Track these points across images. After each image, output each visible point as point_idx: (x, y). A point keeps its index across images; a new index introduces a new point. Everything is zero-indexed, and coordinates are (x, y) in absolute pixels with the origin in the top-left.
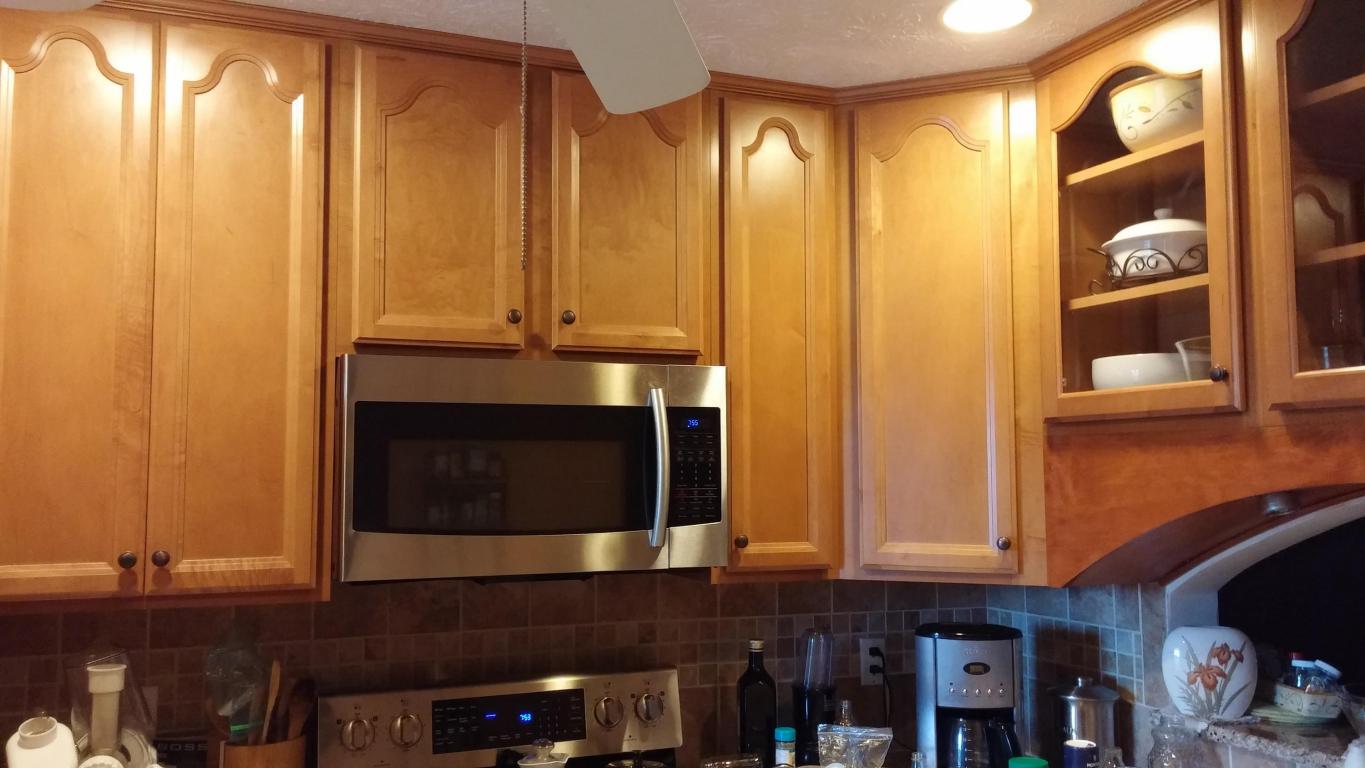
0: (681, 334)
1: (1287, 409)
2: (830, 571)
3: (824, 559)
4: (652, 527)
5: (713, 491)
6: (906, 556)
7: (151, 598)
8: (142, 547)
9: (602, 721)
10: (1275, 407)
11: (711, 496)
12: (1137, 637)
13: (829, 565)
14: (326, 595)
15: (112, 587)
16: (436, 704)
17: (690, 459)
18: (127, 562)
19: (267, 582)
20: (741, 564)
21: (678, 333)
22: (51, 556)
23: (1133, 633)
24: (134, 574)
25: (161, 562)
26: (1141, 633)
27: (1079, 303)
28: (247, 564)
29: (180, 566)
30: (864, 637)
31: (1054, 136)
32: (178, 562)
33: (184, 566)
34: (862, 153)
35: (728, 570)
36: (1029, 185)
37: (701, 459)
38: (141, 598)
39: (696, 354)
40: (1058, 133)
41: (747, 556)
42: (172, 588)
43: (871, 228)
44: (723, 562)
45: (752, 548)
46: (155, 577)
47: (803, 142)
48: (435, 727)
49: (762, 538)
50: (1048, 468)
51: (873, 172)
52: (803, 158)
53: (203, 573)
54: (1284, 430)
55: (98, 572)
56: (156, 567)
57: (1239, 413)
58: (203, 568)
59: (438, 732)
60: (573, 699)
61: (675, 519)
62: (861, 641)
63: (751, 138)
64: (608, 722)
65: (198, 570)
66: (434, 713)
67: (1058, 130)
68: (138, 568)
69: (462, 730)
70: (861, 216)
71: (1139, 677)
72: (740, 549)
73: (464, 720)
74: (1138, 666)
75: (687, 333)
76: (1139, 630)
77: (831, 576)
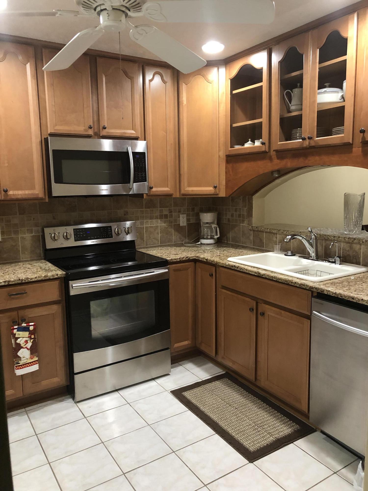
0: (134, 132)
1: (277, 151)
2: (173, 195)
3: (171, 192)
4: (129, 183)
5: (144, 174)
6: (192, 191)
7: (3, 200)
10: (274, 151)
14: (47, 200)
16: (74, 229)
17: (138, 166)
19: (32, 197)
20: (151, 193)
21: (133, 132)
23: (245, 208)
25: (6, 191)
26: (247, 208)
27: (234, 125)
28: (27, 192)
29: (10, 192)
30: (181, 214)
31: (229, 81)
34: (180, 82)
35: (148, 194)
36: (223, 93)
37: (141, 166)
39: (138, 138)
40: (230, 80)
41: (153, 191)
42: (8, 198)
43: (183, 103)
45: (154, 189)
46: (4, 196)
47: (165, 78)
49: (156, 187)
50: (226, 168)
51: (184, 88)
52: (165, 83)
53: (16, 194)
54: (276, 156)
56: (4, 193)
57: (267, 152)
59: (75, 236)
60: (109, 228)
61: (135, 182)
63: (151, 77)
64: (118, 233)
66: (74, 232)
67: (231, 79)
69: (81, 236)
70: (180, 100)
71: (246, 219)
72: (151, 189)
73: (82, 233)
75: (136, 132)
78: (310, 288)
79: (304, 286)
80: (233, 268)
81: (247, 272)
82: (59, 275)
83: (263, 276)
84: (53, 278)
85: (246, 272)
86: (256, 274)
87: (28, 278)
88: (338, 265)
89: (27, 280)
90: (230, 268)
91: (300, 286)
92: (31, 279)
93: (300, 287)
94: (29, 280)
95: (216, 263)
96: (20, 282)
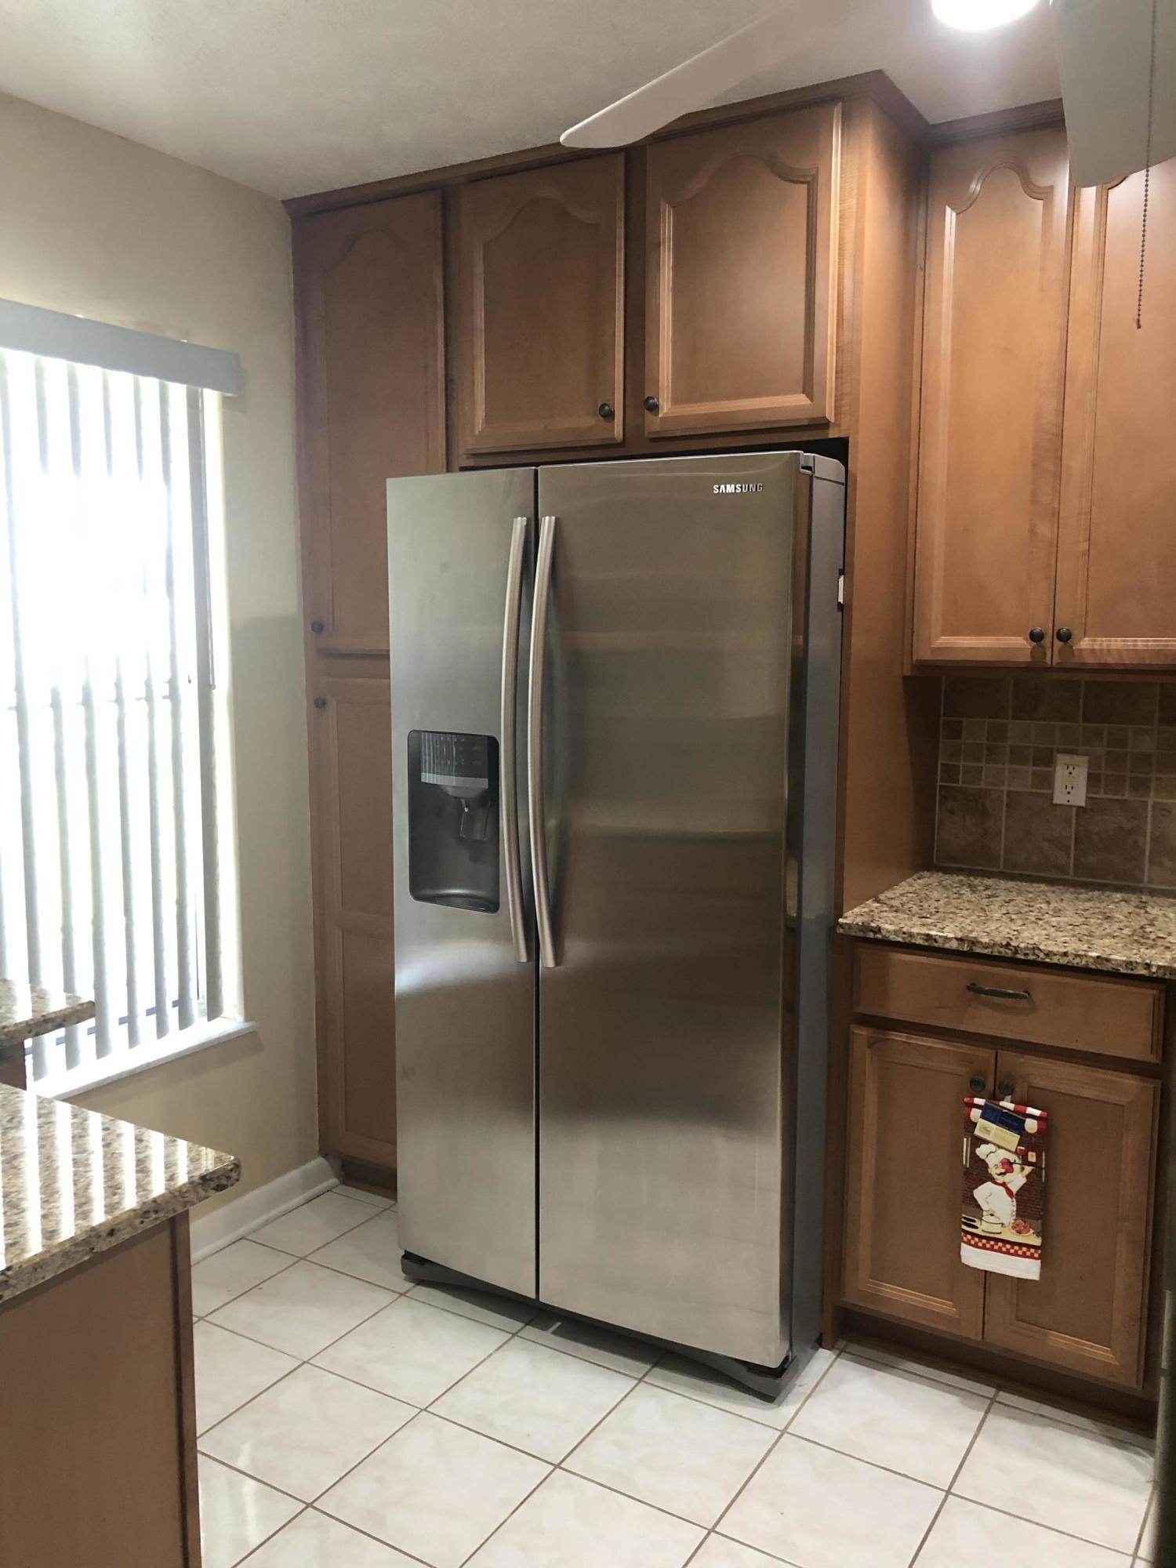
8: (1051, 625)
15: (1025, 658)
18: (1036, 637)
22: (981, 630)
24: (1043, 648)
29: (1082, 643)
32: (1079, 641)
33: (1085, 643)
38: (1051, 669)
42: (1076, 662)
55: (1015, 645)
58: (1101, 645)
65: (1097, 647)
68: (1047, 641)
87: (1039, 949)
89: (1034, 954)
92: (1047, 955)
94: (1042, 955)
96: (1009, 953)
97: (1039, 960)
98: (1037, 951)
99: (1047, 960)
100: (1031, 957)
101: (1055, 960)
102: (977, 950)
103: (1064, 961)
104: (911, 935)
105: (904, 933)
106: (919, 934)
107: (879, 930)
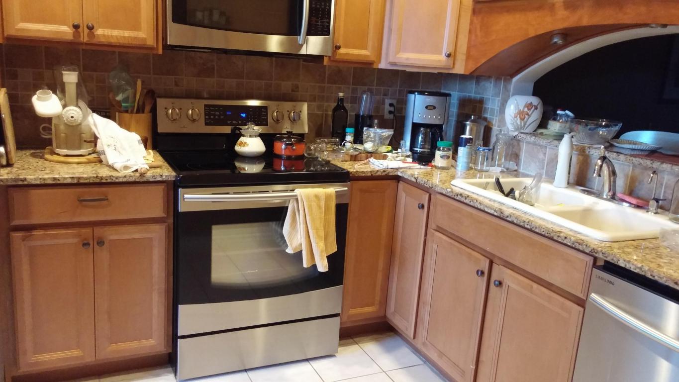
2: (375, 64)
3: (373, 58)
4: (300, 35)
5: (327, 22)
6: (407, 59)
7: (87, 44)
8: (82, 21)
9: (275, 120)
11: (326, 24)
12: (499, 100)
13: (374, 61)
14: (160, 51)
15: (70, 37)
16: (206, 106)
17: (318, 6)
18: (76, 27)
19: (135, 43)
20: (338, 57)
22: (44, 21)
23: (497, 99)
24: (79, 32)
25: (91, 28)
26: (500, 98)
28: (127, 34)
29: (98, 31)
30: (387, 99)
32: (97, 30)
33: (100, 32)
35: (332, 59)
37: (323, 7)
38: (82, 44)
41: (340, 54)
42: (95, 41)
44: (330, 54)
45: (342, 51)
46: (88, 35)
48: (206, 115)
49: (346, 47)
50: (471, 23)
53: (108, 36)
54: (563, 4)
55: (64, 30)
56: (89, 30)
58: (108, 33)
59: (207, 117)
60: (263, 110)
61: (310, 33)
62: (386, 100)
64: (278, 120)
65: (106, 34)
66: (205, 109)
68: (80, 30)
69: (217, 117)
71: (496, 117)
72: (337, 50)
73: (217, 113)
74: (497, 112)
76: (499, 97)
77: (375, 66)
78: (593, 251)
79: (580, 246)
80: (458, 199)
81: (482, 207)
82: (164, 177)
83: (508, 219)
84: (154, 180)
85: (479, 207)
86: (496, 214)
87: (112, 176)
88: (653, 213)
89: (110, 179)
90: (453, 197)
91: (573, 244)
92: (117, 178)
93: (573, 246)
94: (114, 179)
95: (430, 185)
96: (98, 181)
97: (113, 181)
98: (111, 177)
99: (117, 181)
100: (109, 181)
101: (121, 180)
102: (82, 181)
103: (125, 180)
104: (45, 179)
105: (41, 179)
106: (49, 178)
107: (25, 179)
